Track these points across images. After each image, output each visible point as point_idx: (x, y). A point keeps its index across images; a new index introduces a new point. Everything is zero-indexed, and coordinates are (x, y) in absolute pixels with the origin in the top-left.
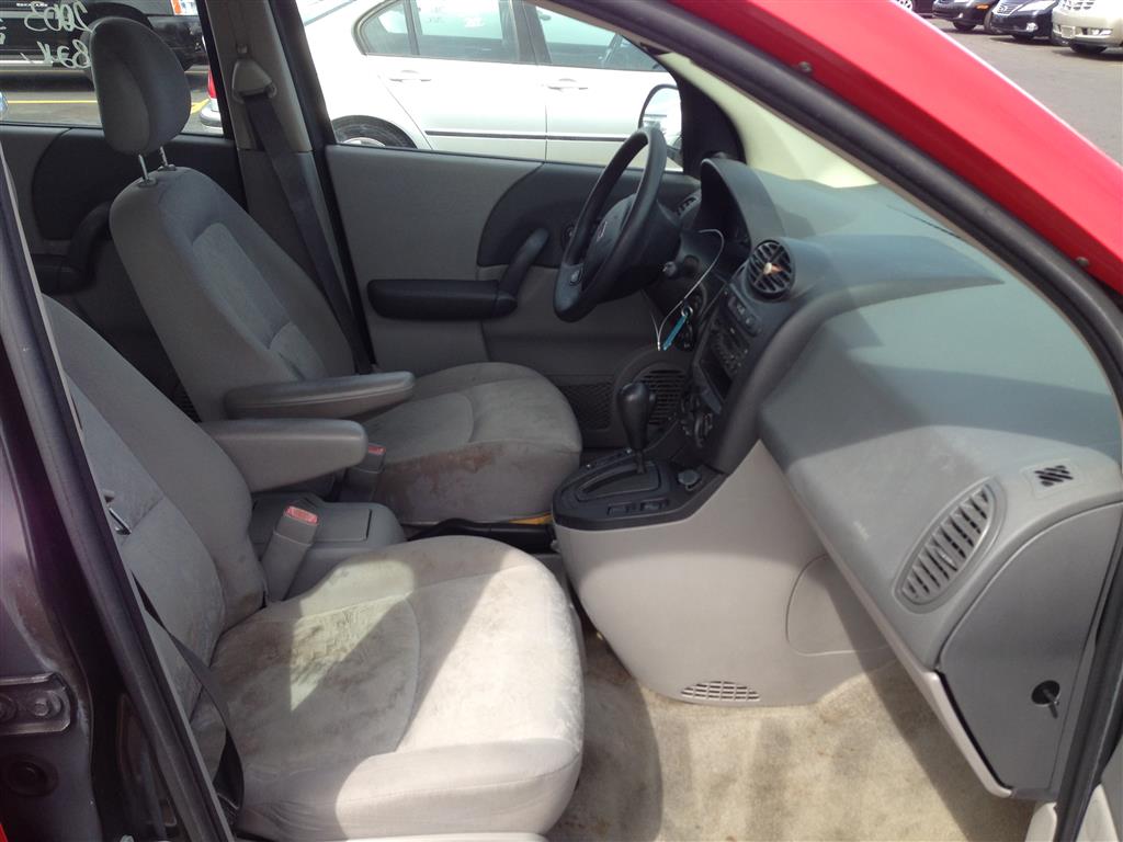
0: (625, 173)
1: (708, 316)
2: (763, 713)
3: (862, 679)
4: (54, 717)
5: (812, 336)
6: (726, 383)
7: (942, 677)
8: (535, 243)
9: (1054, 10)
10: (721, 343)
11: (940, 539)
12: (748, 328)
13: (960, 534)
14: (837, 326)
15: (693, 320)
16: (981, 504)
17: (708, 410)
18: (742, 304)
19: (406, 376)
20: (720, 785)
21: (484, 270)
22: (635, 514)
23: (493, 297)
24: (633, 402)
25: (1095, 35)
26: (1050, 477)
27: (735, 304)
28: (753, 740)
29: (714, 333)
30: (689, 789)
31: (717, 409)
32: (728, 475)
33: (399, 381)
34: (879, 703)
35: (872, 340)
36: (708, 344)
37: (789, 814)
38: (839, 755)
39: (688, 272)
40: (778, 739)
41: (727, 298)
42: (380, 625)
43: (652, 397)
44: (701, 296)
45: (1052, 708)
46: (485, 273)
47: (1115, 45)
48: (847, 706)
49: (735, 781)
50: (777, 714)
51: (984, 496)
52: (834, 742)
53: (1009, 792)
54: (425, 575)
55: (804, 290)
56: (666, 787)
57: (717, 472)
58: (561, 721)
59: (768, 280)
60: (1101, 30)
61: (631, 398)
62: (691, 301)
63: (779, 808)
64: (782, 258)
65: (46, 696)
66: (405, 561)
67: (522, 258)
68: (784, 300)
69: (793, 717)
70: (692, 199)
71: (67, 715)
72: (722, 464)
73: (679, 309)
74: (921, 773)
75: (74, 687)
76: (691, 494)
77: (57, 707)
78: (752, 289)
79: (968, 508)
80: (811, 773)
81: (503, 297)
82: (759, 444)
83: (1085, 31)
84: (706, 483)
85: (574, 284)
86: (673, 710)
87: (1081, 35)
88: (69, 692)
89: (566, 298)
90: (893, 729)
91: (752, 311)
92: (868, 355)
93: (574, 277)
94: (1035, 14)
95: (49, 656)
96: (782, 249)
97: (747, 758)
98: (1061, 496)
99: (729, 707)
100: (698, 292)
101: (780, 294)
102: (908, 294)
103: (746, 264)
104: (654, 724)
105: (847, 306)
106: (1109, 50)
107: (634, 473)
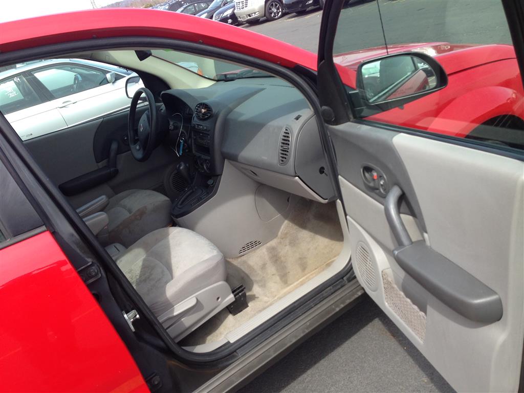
0: (137, 109)
1: (190, 137)
2: (265, 246)
3: (286, 222)
4: (97, 274)
5: (226, 122)
6: (207, 150)
7: (298, 177)
8: (114, 146)
9: (235, 11)
10: (199, 141)
11: (282, 145)
12: (206, 130)
13: (286, 141)
14: (230, 116)
15: (185, 142)
16: (287, 131)
17: (206, 160)
18: (199, 125)
19: (104, 197)
20: (263, 267)
21: (100, 164)
22: (200, 201)
23: (109, 171)
24: (183, 169)
25: (254, 16)
26: (297, 118)
27: (198, 127)
28: (266, 253)
29: (195, 139)
30: (256, 272)
31: (209, 158)
32: (221, 175)
33: (102, 199)
34: (293, 225)
35: (242, 115)
36: (195, 144)
37: (285, 262)
38: (290, 243)
39: (176, 128)
40: (272, 250)
41: (194, 126)
42: (143, 265)
43: (187, 165)
44: (184, 134)
45: (325, 173)
46: (101, 165)
47: (262, 17)
48: (286, 231)
49: (266, 264)
50: (268, 245)
51: (286, 130)
52: (287, 241)
53: (327, 201)
54: (147, 248)
55: (216, 112)
56: (249, 275)
57: (218, 175)
58: (214, 251)
59: (204, 114)
60: (255, 13)
61: (181, 168)
62: (181, 136)
63: (281, 262)
64: (205, 106)
65: (93, 269)
66: (138, 247)
67: (112, 154)
68: (212, 117)
69: (273, 243)
70: (162, 110)
71: (99, 272)
72: (218, 172)
73: (179, 140)
74: (312, 234)
75: (98, 264)
76: (213, 187)
77: (96, 271)
78: (201, 120)
79: (285, 134)
80: (286, 251)
81: (112, 169)
82: (226, 160)
83: (250, 16)
84: (216, 181)
85: (139, 150)
86: (239, 260)
87: (249, 18)
88: (97, 266)
89: (139, 155)
90: (301, 229)
91: (205, 125)
92: (243, 118)
93: (138, 147)
94: (229, 16)
95: (88, 257)
96: (204, 104)
97: (267, 258)
98: (302, 120)
99: (255, 250)
100: (182, 132)
101: (210, 116)
102: (244, 101)
103: (194, 115)
104: (236, 265)
105: (230, 111)
106: (261, 19)
107: (193, 192)
